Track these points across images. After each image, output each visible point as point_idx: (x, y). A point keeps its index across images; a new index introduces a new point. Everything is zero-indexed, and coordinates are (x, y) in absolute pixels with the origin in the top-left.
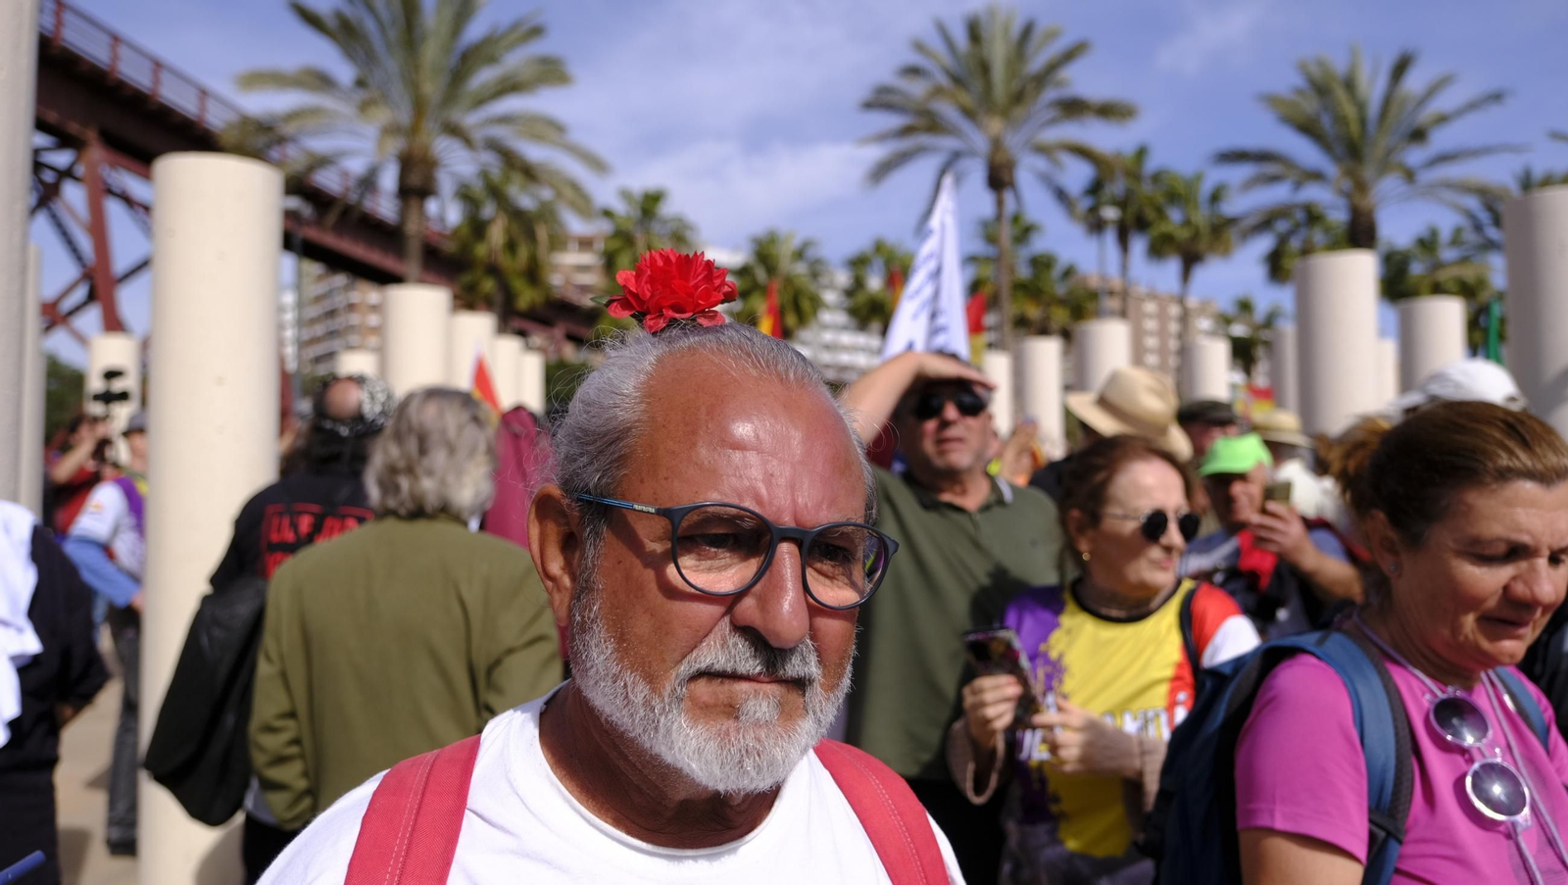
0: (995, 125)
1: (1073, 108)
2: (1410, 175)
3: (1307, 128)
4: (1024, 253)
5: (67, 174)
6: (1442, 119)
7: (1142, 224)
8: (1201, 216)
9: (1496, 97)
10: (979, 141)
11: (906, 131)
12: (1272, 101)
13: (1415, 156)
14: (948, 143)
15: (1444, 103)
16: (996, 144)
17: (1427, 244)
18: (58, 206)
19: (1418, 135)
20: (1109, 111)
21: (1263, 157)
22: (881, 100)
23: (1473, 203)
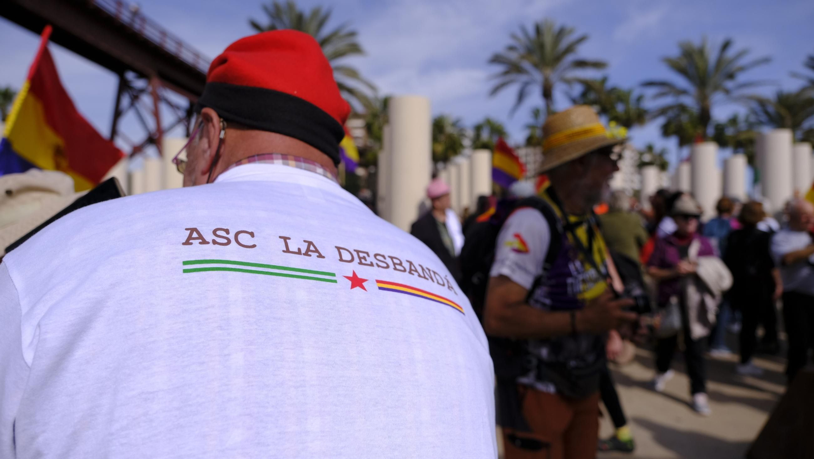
0: (547, 71)
1: (581, 64)
2: (728, 92)
5: (142, 91)
6: (742, 69)
8: (632, 108)
10: (539, 78)
11: (506, 73)
13: (729, 84)
14: (524, 78)
15: (743, 61)
16: (546, 79)
17: (734, 121)
18: (138, 105)
19: (731, 76)
20: (597, 65)
21: (662, 84)
22: (496, 59)
23: (755, 105)
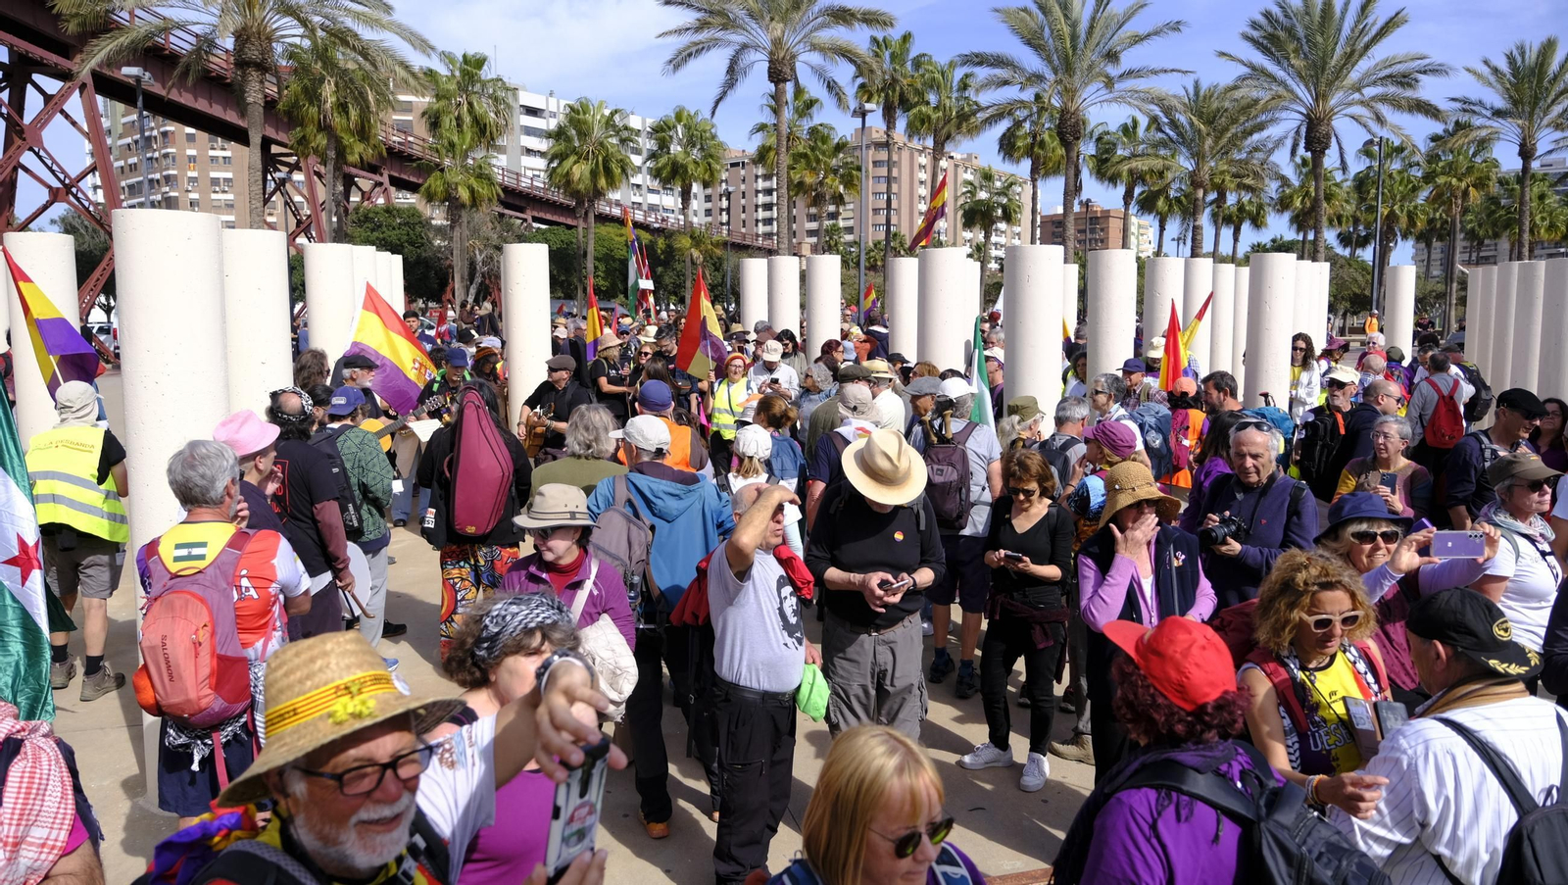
0: (778, 28)
2: (1109, 83)
3: (1033, 41)
4: (806, 124)
6: (1130, 43)
7: (905, 104)
8: (952, 103)
9: (1176, 27)
10: (764, 39)
11: (702, 26)
12: (1005, 14)
13: (1113, 71)
14: (737, 38)
15: (1137, 26)
16: (777, 43)
17: (1129, 130)
19: (1112, 56)
21: (998, 61)
23: (1156, 110)
